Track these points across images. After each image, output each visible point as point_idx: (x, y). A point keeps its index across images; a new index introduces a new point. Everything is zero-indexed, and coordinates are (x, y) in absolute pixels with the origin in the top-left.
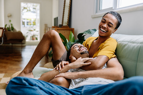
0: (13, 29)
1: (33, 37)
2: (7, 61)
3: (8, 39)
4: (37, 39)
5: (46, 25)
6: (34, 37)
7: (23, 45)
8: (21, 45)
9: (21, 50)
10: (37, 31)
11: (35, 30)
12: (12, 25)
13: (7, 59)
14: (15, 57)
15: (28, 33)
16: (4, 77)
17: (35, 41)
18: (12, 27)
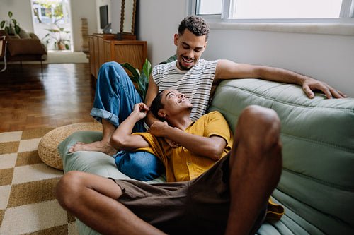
0: (18, 30)
1: (59, 43)
2: (19, 102)
3: (13, 54)
4: (67, 48)
5: (84, 21)
6: (61, 44)
7: (43, 62)
8: (39, 62)
9: (41, 74)
10: (67, 32)
11: (62, 30)
12: (15, 22)
13: (20, 98)
14: (32, 91)
15: (48, 35)
16: (22, 139)
17: (65, 51)
18: (16, 26)
